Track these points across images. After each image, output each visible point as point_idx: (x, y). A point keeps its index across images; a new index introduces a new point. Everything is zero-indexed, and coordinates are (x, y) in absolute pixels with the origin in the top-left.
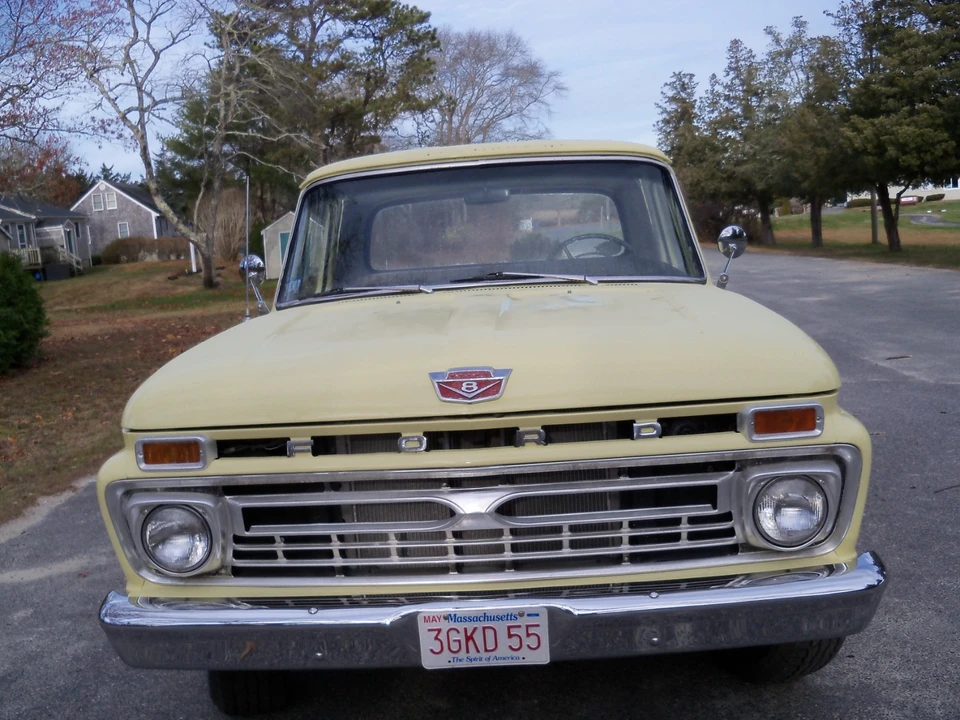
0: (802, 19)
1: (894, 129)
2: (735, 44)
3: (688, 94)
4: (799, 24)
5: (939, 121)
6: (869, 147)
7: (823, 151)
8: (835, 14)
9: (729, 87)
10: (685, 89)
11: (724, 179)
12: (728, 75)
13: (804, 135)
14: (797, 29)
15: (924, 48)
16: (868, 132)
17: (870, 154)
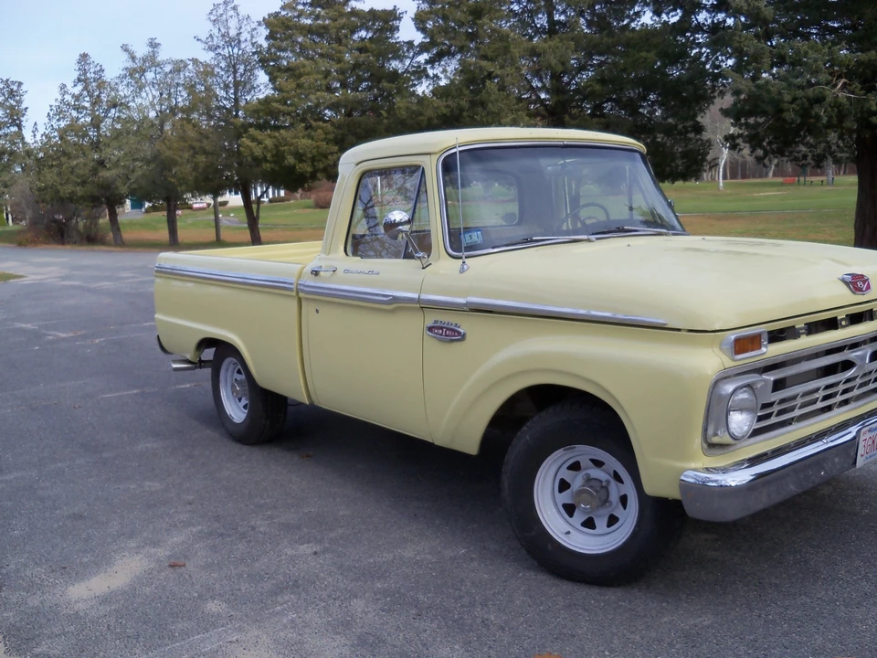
0: (157, 41)
1: (294, 141)
2: (84, 56)
3: (17, 102)
4: (154, 45)
5: (331, 136)
6: (269, 156)
7: (202, 159)
8: (204, 39)
9: (77, 98)
10: (14, 96)
11: (78, 184)
12: (75, 86)
13: (182, 144)
14: (151, 49)
15: (315, 76)
16: (268, 142)
17: (267, 161)
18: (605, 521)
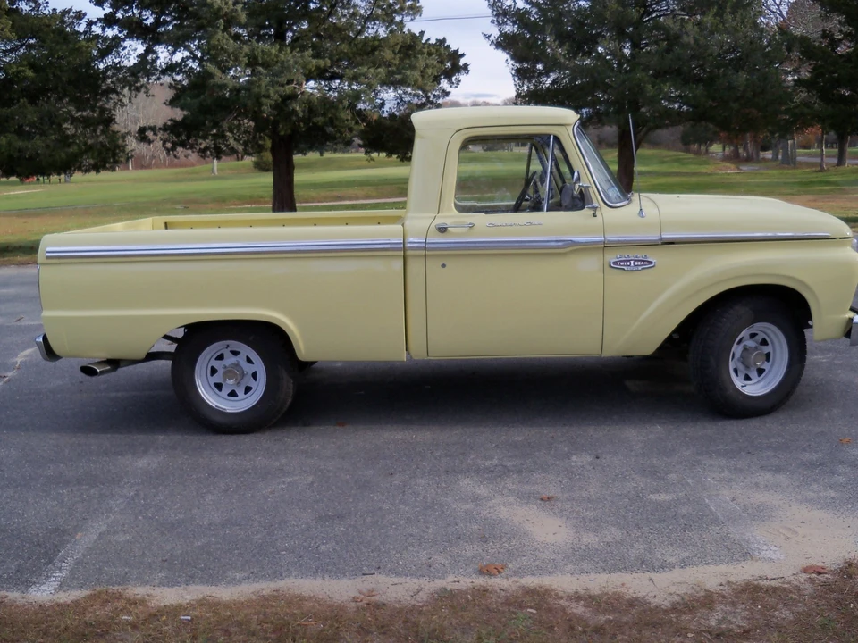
18: (756, 373)
